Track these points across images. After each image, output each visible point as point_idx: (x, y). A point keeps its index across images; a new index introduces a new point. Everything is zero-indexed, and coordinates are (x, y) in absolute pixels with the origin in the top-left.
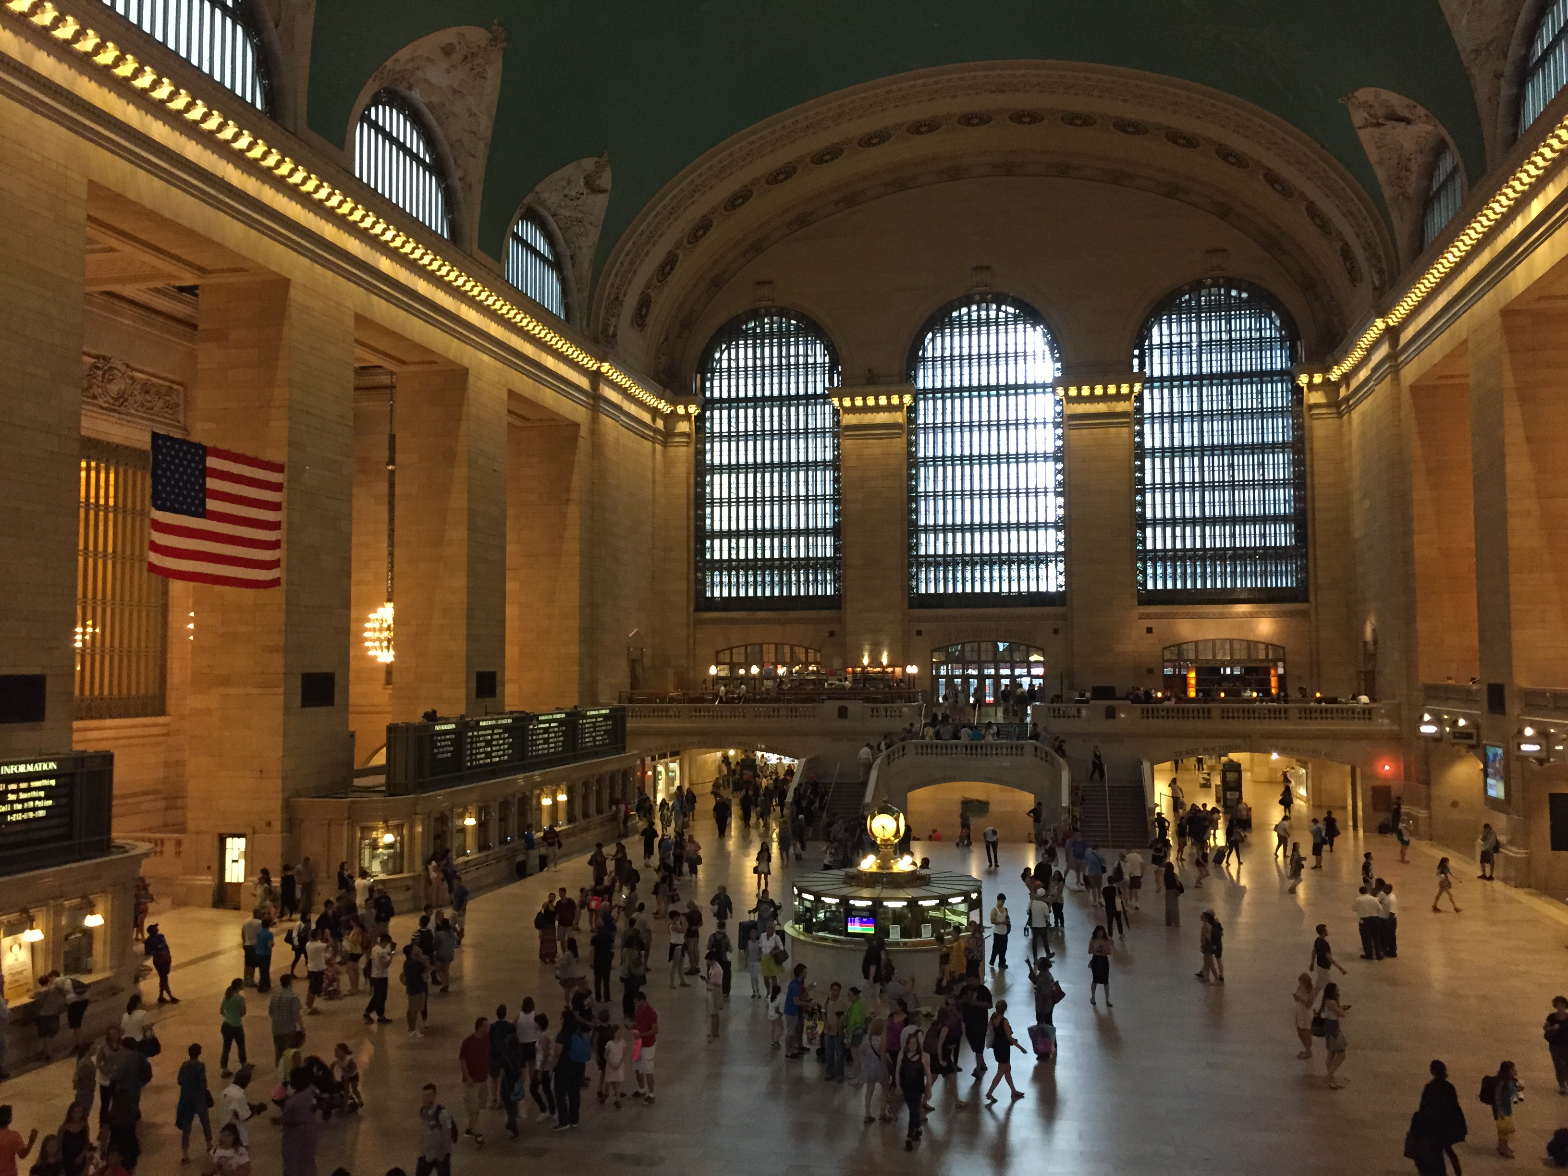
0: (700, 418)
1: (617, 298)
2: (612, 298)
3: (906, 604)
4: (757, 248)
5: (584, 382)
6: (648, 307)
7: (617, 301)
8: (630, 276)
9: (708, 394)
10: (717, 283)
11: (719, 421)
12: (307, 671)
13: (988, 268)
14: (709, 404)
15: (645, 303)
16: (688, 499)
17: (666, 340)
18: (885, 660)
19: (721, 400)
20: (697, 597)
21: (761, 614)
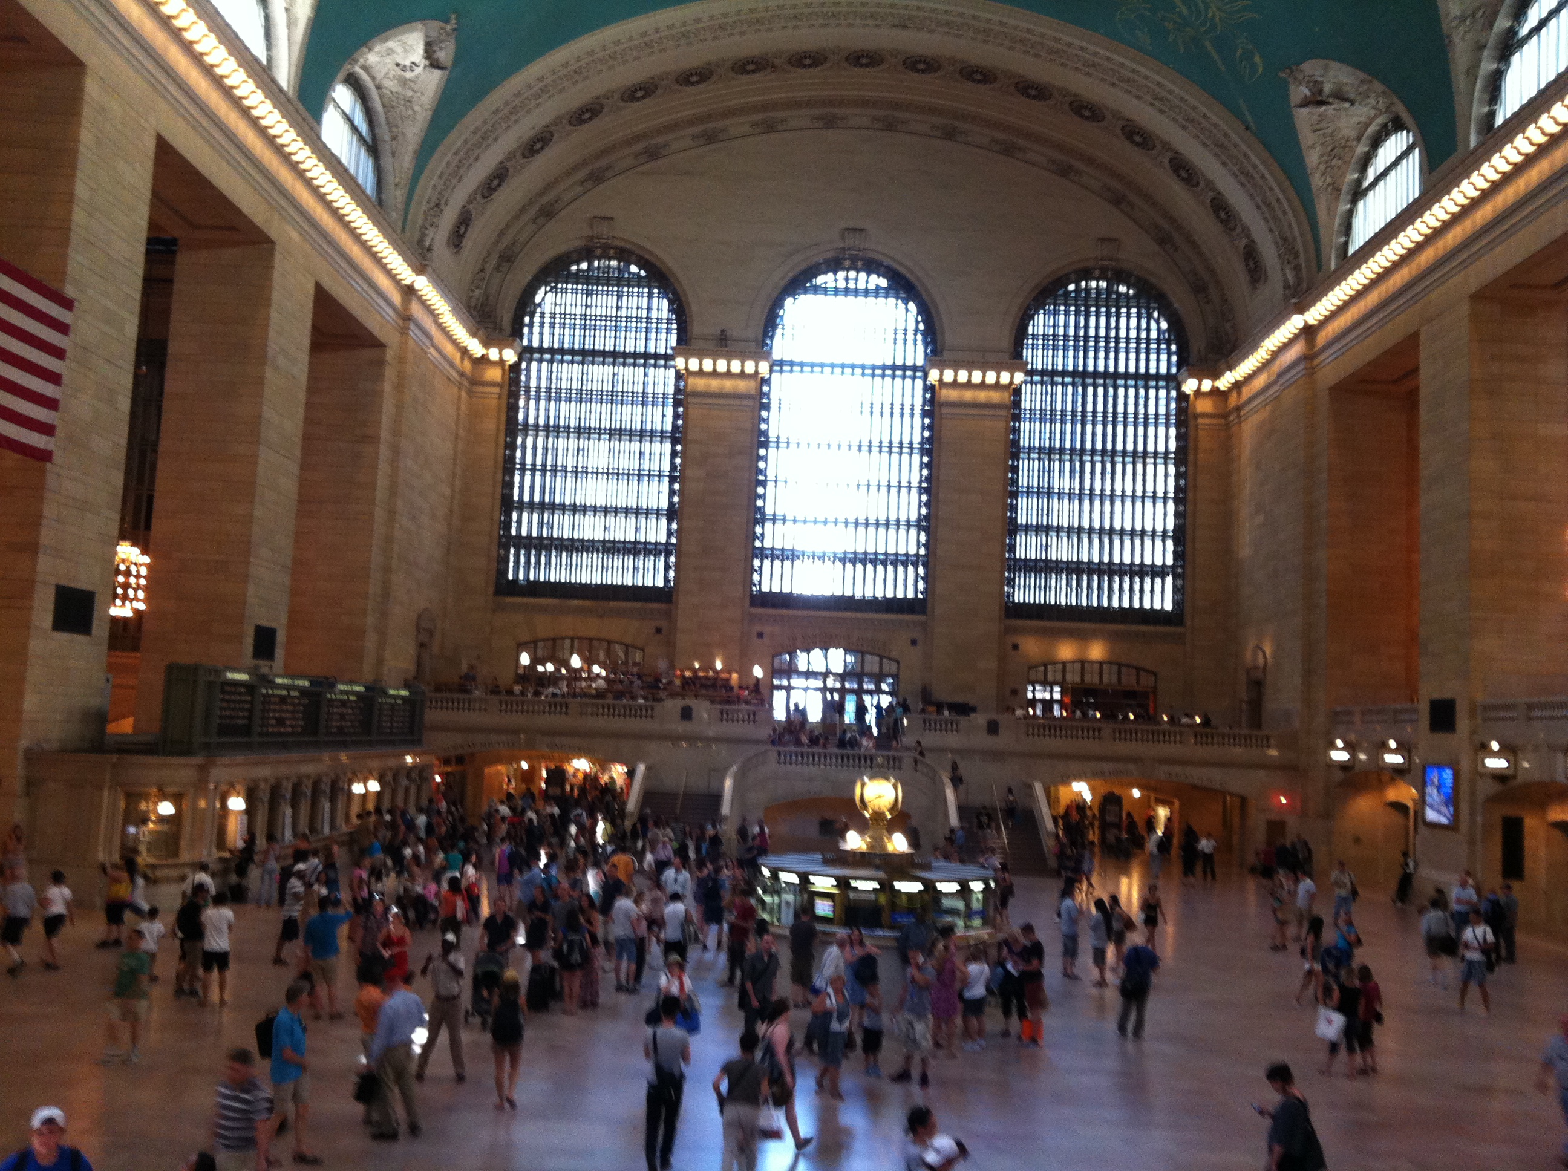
0: (515, 368)
1: (437, 205)
2: (432, 204)
3: (747, 601)
4: (597, 178)
5: (396, 298)
6: (468, 225)
7: (437, 207)
8: (454, 181)
9: (525, 343)
10: (548, 213)
11: (536, 374)
12: (64, 582)
13: (862, 230)
14: (526, 353)
15: (464, 221)
16: (496, 462)
17: (482, 270)
18: (719, 665)
19: (541, 350)
20: (498, 579)
21: (576, 602)
